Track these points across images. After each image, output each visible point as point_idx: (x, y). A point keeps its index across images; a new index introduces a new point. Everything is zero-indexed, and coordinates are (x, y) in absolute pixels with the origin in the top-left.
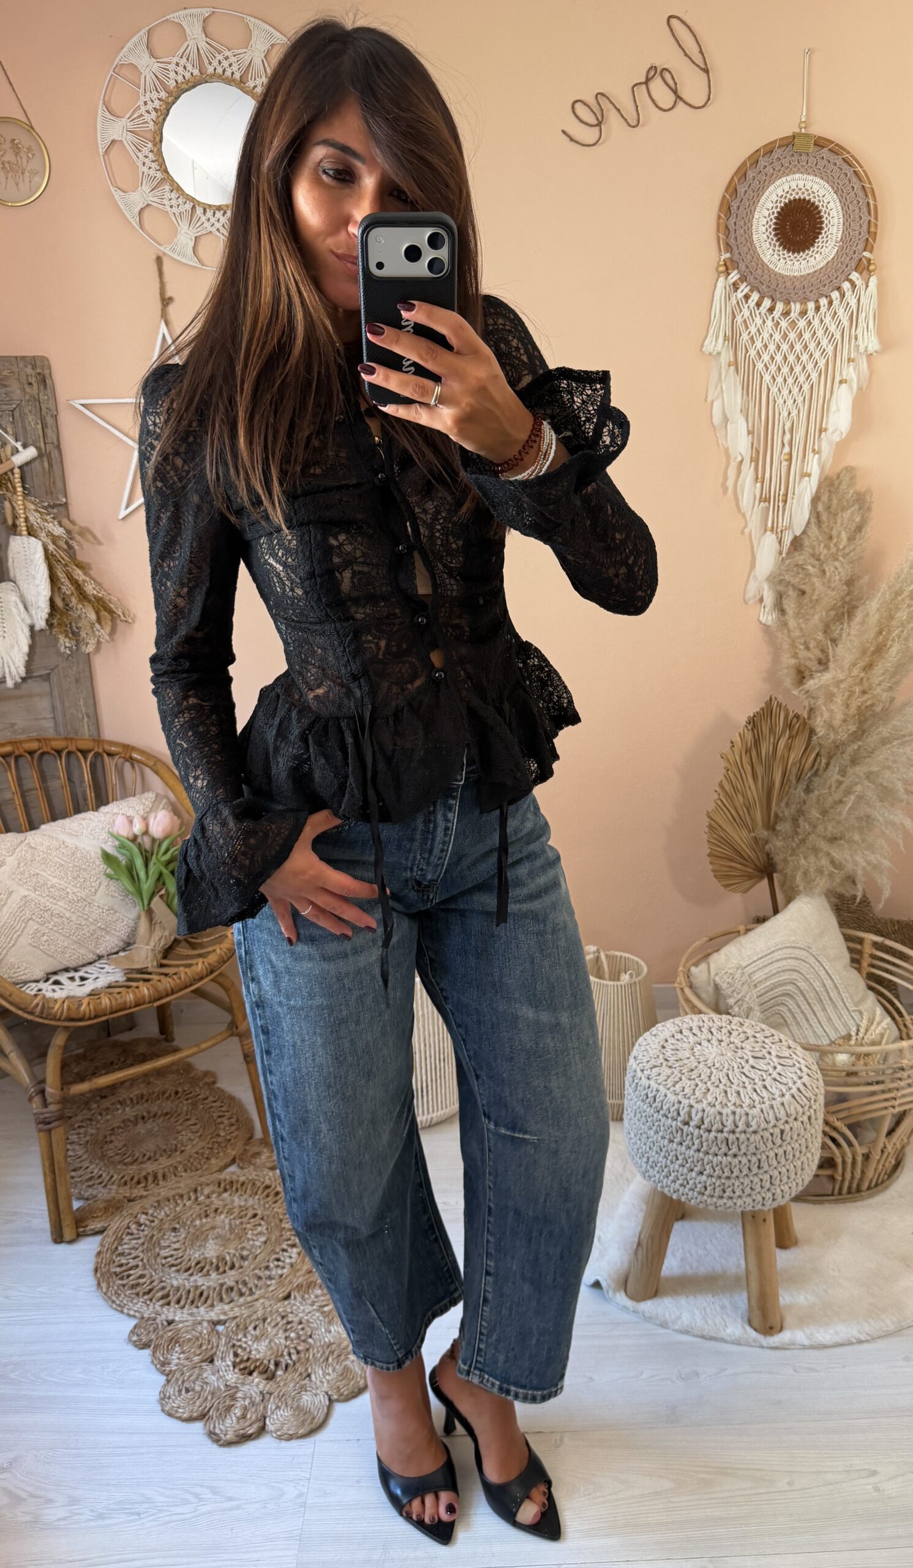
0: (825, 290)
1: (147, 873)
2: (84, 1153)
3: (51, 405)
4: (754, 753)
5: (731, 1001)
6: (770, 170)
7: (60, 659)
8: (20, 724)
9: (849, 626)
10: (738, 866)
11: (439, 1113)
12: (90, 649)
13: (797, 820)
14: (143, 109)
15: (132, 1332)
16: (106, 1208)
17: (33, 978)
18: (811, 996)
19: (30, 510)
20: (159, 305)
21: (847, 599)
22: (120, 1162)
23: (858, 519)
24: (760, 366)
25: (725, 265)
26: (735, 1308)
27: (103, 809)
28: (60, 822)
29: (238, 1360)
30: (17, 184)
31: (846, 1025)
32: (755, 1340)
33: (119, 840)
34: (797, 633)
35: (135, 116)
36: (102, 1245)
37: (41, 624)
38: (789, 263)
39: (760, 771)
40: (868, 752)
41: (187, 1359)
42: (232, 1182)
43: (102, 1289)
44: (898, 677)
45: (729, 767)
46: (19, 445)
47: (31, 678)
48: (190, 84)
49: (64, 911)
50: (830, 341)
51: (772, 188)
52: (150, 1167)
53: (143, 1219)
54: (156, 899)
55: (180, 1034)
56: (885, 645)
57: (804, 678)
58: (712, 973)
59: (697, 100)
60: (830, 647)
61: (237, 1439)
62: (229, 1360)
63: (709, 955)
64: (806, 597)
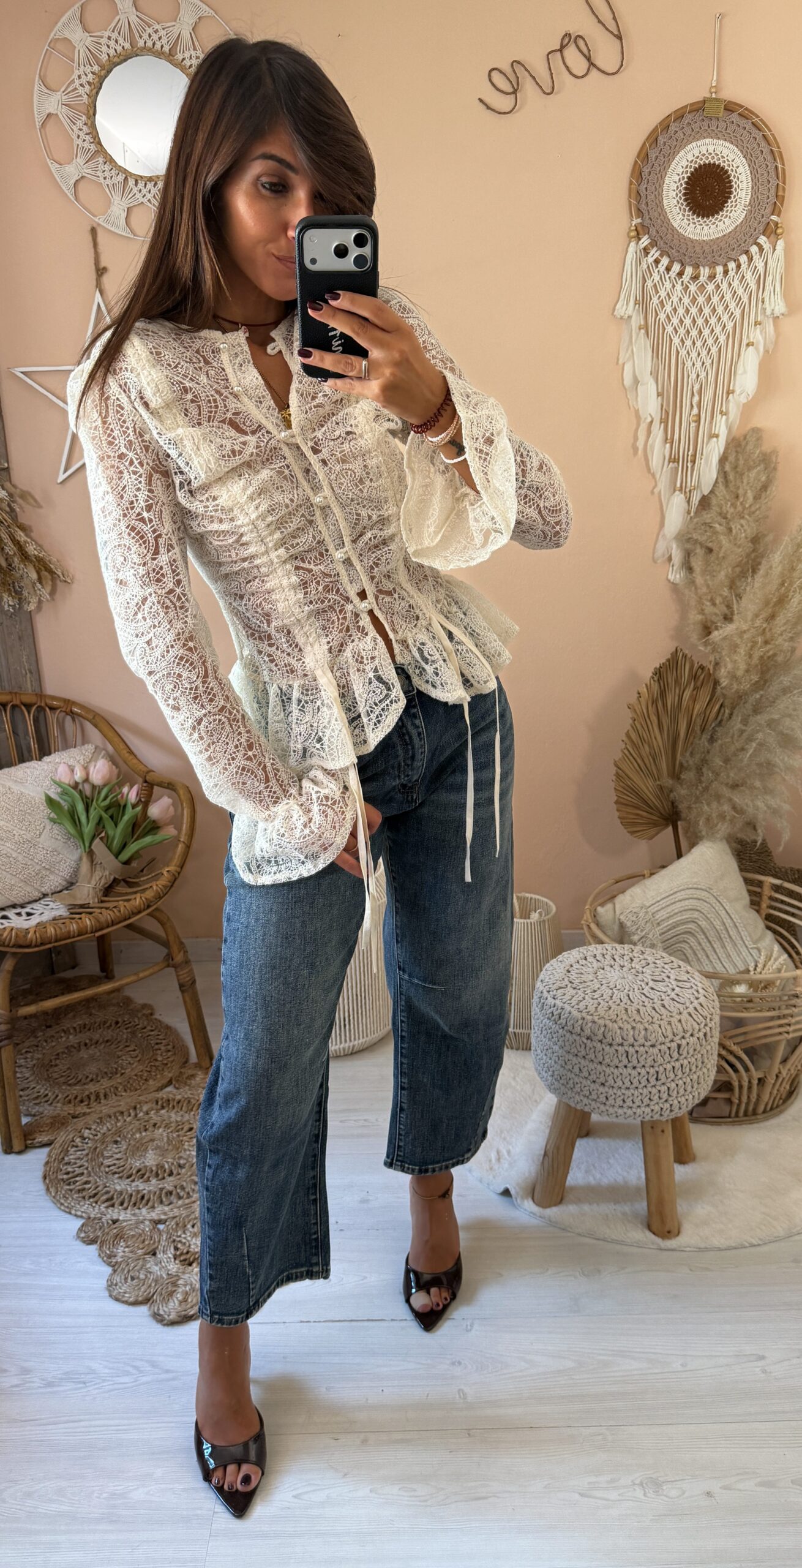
0: (733, 254)
1: (88, 817)
2: (31, 1075)
4: (660, 703)
5: (635, 938)
6: (680, 135)
9: (754, 581)
10: (645, 814)
12: (31, 608)
13: (702, 768)
14: (77, 82)
15: (80, 1230)
16: (52, 1123)
18: (711, 934)
20: (94, 276)
21: (753, 555)
22: (64, 1083)
23: (763, 478)
24: (669, 329)
25: (636, 230)
26: (637, 1215)
27: (46, 759)
28: (7, 770)
29: (178, 1253)
31: (744, 961)
32: (654, 1243)
33: (61, 786)
34: (704, 590)
35: (69, 90)
36: (49, 1156)
38: (698, 227)
39: (665, 721)
40: (771, 702)
41: (131, 1252)
42: (169, 1101)
43: (51, 1193)
44: (799, 627)
45: (636, 717)
48: (121, 57)
49: (11, 851)
50: (737, 305)
51: (682, 153)
52: (92, 1088)
53: (86, 1133)
54: (97, 840)
55: (117, 970)
56: (787, 596)
57: (710, 633)
58: (618, 912)
59: (611, 66)
60: (735, 601)
61: (179, 1319)
62: (171, 1252)
63: (615, 896)
64: (714, 554)
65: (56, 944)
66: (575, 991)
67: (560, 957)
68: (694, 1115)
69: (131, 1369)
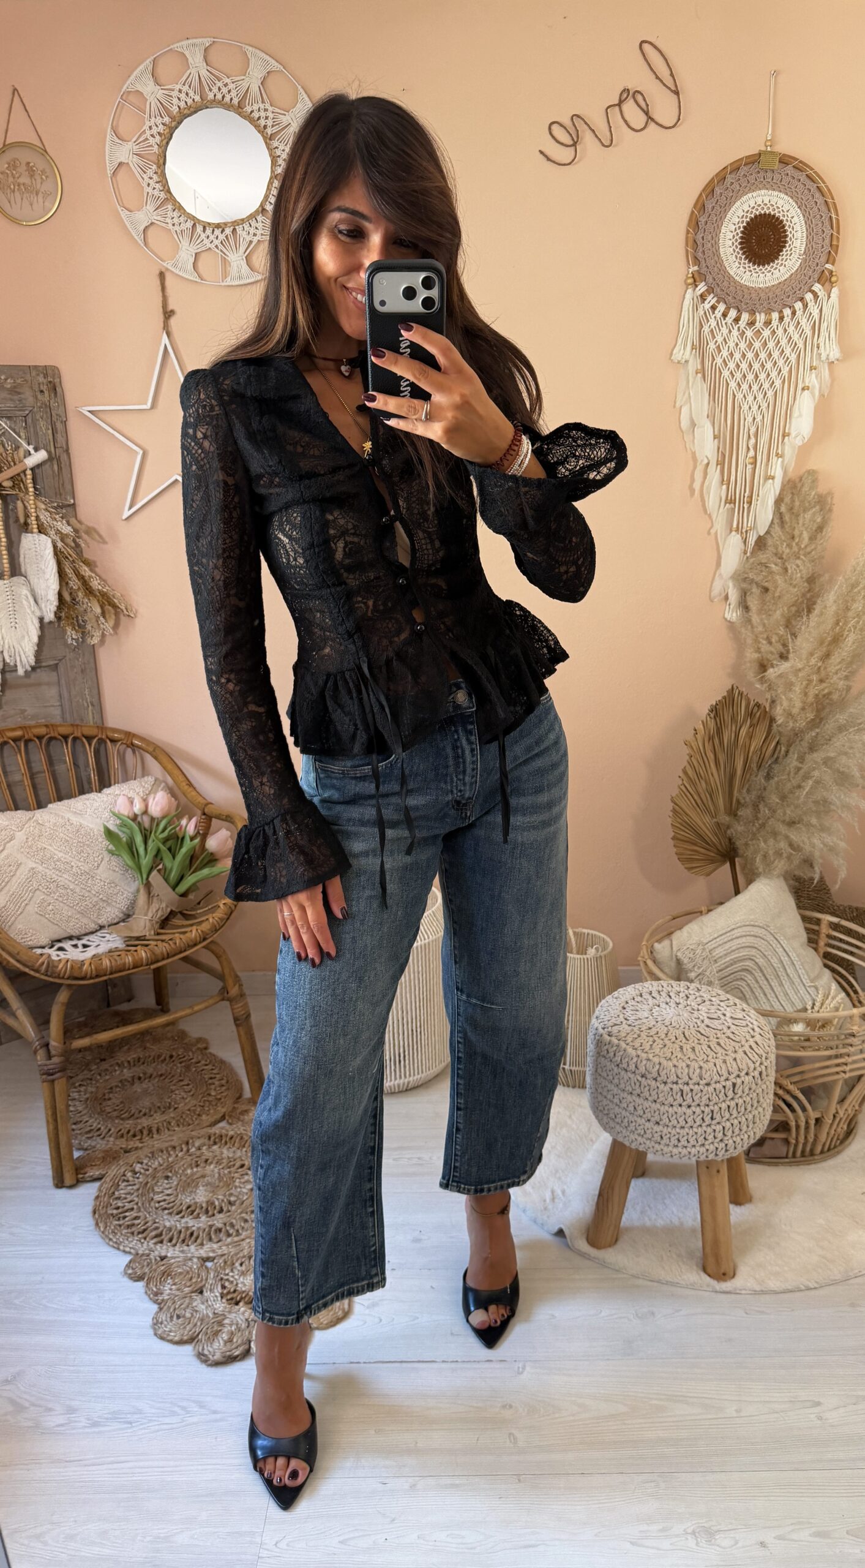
0: (789, 301)
1: (146, 849)
2: (85, 1108)
3: (61, 411)
4: (716, 741)
5: (692, 975)
6: (736, 186)
7: (67, 650)
8: (30, 711)
9: (809, 620)
10: (702, 850)
11: (415, 1078)
12: (95, 640)
13: (758, 806)
15: (128, 1266)
16: (103, 1158)
17: (39, 944)
18: (768, 972)
19: (40, 509)
20: (161, 318)
21: (808, 595)
22: (117, 1117)
23: (819, 520)
24: (726, 373)
25: (693, 277)
27: (106, 791)
28: (66, 802)
29: (225, 1292)
30: (31, 205)
31: (802, 999)
32: (708, 1285)
33: (120, 819)
34: (760, 629)
35: (141, 140)
36: (100, 1190)
37: (50, 616)
38: (754, 275)
39: (722, 758)
40: (826, 740)
41: (178, 1290)
42: (221, 1136)
43: (99, 1228)
44: (854, 666)
45: (692, 753)
46: (31, 448)
47: (40, 667)
48: (192, 110)
49: (70, 884)
50: (793, 350)
51: (738, 204)
52: (145, 1122)
53: (138, 1167)
54: (155, 872)
55: (173, 1003)
56: (842, 636)
57: (765, 671)
58: (675, 949)
59: (668, 119)
60: (790, 640)
61: (224, 1360)
62: (218, 1290)
63: (671, 933)
64: (770, 593)
65: (111, 976)
66: (630, 1028)
67: (616, 994)
68: (751, 1155)
69: (176, 1409)
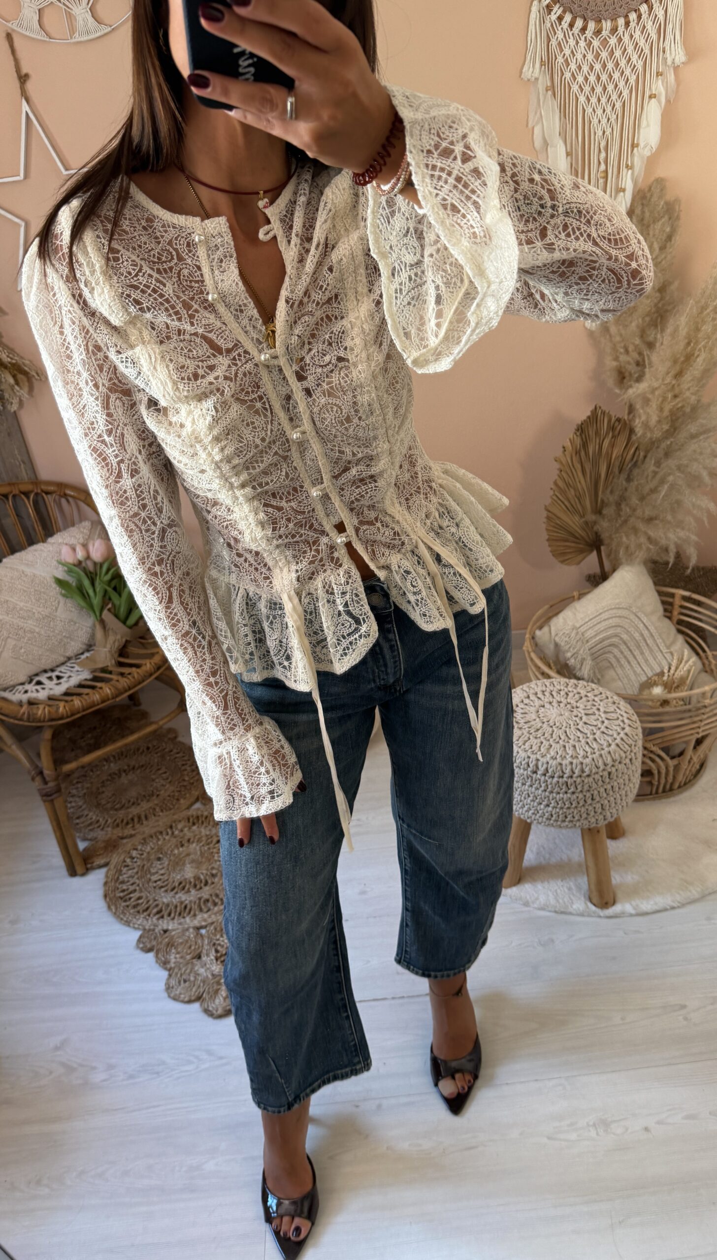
1: (94, 591)
2: (84, 804)
4: (583, 453)
5: (569, 655)
9: (663, 337)
10: (573, 545)
12: (14, 407)
13: (620, 504)
15: (139, 940)
16: (106, 847)
17: (19, 683)
18: (631, 644)
20: (17, 83)
21: (661, 307)
22: (111, 808)
23: (668, 229)
24: (575, 88)
26: (579, 888)
27: (50, 540)
29: (219, 955)
31: (660, 665)
32: (594, 912)
33: (67, 567)
34: (618, 338)
36: (107, 876)
39: (588, 467)
40: (680, 446)
41: (182, 957)
42: (198, 817)
43: (111, 909)
44: (704, 381)
45: (562, 468)
49: (34, 628)
50: (639, 58)
52: (134, 811)
53: (134, 853)
54: (106, 611)
56: (693, 355)
58: (553, 634)
60: (646, 350)
61: (226, 1013)
62: (212, 955)
66: (521, 731)
